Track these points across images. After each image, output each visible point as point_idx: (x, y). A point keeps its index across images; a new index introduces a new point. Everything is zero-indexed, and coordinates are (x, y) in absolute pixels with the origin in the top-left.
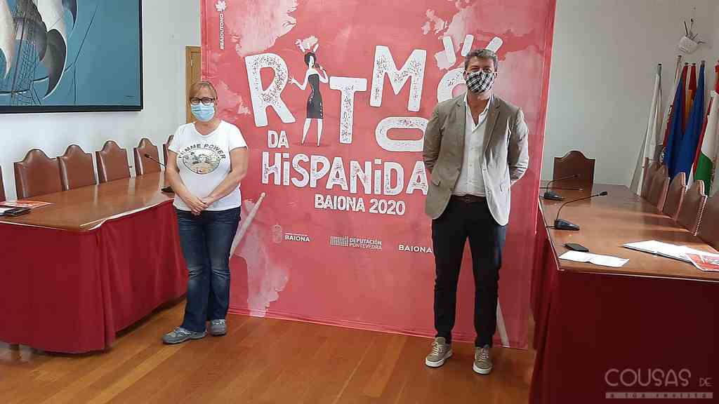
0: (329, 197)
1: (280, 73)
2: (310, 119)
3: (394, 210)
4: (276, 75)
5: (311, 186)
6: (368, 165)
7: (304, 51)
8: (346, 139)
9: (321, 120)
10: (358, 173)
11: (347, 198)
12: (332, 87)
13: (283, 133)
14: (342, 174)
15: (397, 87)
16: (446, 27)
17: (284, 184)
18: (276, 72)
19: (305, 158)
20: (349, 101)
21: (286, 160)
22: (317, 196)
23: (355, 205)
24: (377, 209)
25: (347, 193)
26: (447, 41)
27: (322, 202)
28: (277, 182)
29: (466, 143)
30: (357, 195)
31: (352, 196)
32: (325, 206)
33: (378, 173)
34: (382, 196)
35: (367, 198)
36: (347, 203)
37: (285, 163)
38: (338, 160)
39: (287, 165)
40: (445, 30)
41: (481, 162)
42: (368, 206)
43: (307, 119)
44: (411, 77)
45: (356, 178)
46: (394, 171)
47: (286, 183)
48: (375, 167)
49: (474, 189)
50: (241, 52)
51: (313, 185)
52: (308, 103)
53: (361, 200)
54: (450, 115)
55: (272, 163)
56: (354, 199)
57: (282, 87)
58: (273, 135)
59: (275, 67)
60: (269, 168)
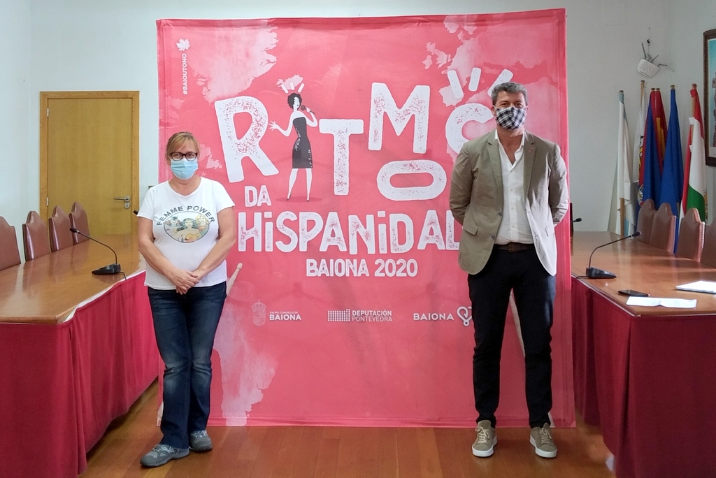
0: (323, 261)
1: (258, 118)
2: (297, 169)
3: (405, 271)
4: (254, 120)
5: (301, 250)
6: (370, 219)
7: (287, 92)
8: (342, 190)
9: (310, 169)
10: (358, 230)
11: (347, 260)
12: (323, 130)
13: (264, 188)
14: (339, 232)
15: (399, 129)
16: (449, 60)
17: (267, 250)
18: (254, 117)
19: (291, 216)
20: (343, 146)
21: (269, 220)
22: (309, 261)
23: (356, 268)
24: (383, 271)
25: (346, 255)
26: (452, 75)
27: (316, 269)
28: (258, 248)
29: (504, 183)
30: (358, 257)
31: (352, 258)
32: (319, 273)
33: (382, 227)
34: (389, 255)
35: (371, 260)
36: (347, 268)
37: (267, 223)
38: (333, 216)
39: (269, 226)
40: (449, 64)
41: (524, 204)
42: (372, 268)
43: (293, 169)
44: (413, 116)
45: (355, 235)
46: (401, 225)
47: (269, 249)
48: (378, 221)
49: (518, 235)
50: (210, 97)
51: (303, 248)
52: (294, 151)
53: (363, 261)
54: (482, 154)
55: (250, 224)
56: (355, 261)
57: (262, 134)
58: (251, 192)
59: (251, 112)
60: (247, 232)
